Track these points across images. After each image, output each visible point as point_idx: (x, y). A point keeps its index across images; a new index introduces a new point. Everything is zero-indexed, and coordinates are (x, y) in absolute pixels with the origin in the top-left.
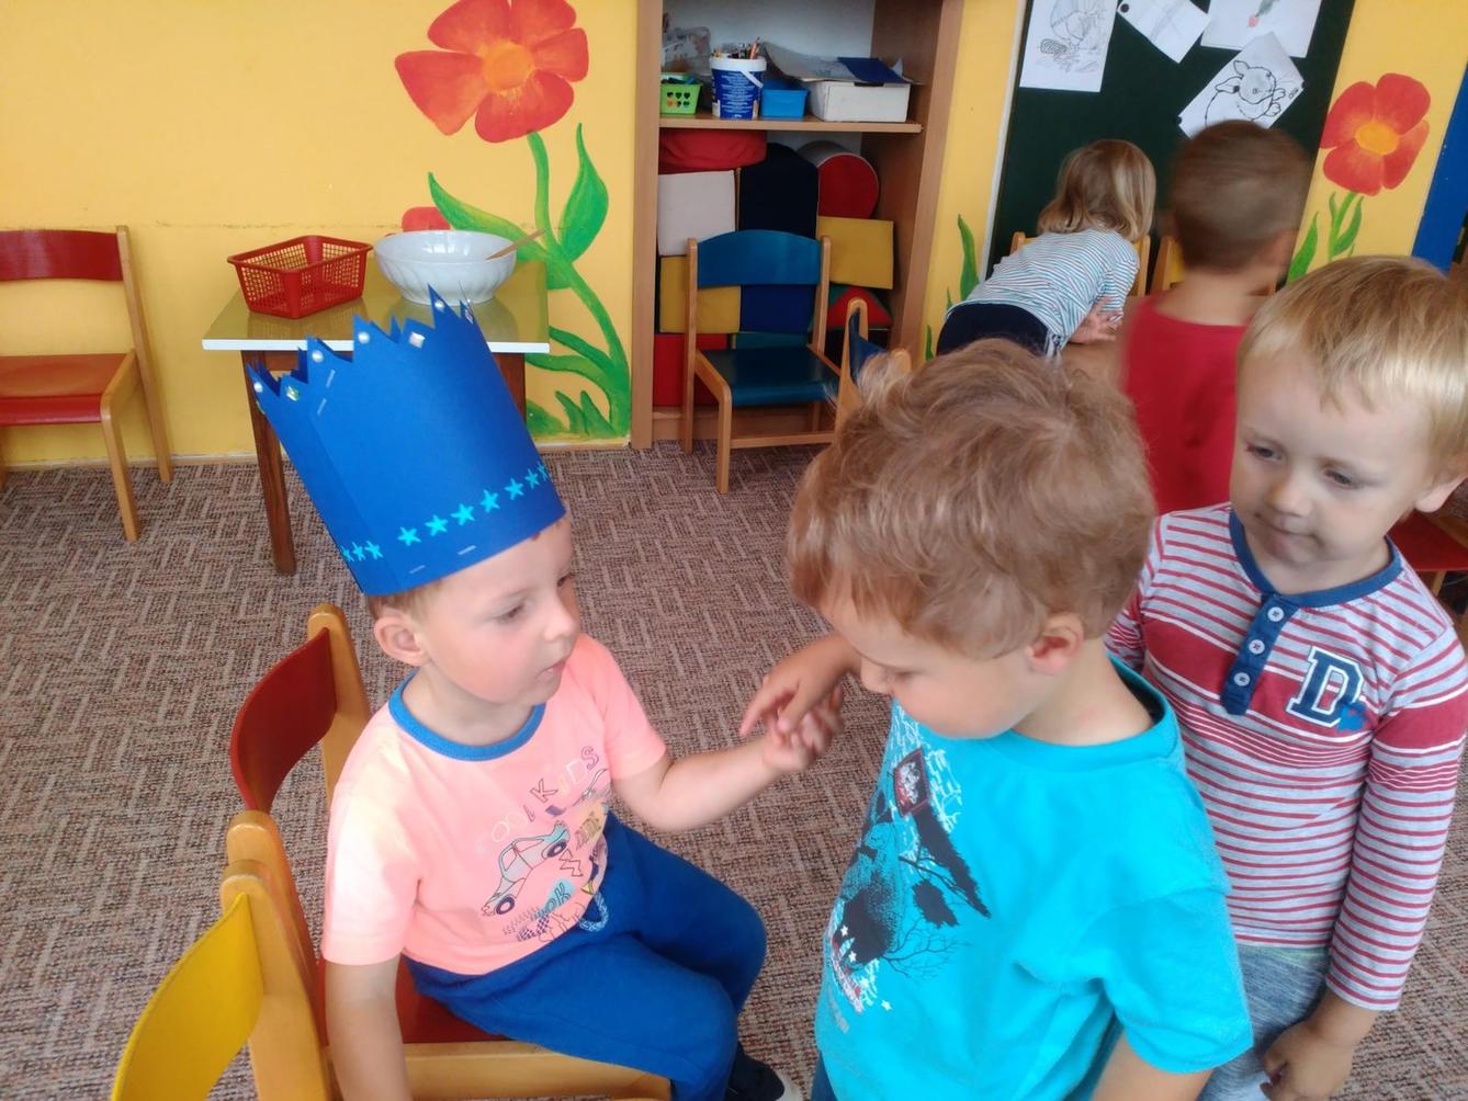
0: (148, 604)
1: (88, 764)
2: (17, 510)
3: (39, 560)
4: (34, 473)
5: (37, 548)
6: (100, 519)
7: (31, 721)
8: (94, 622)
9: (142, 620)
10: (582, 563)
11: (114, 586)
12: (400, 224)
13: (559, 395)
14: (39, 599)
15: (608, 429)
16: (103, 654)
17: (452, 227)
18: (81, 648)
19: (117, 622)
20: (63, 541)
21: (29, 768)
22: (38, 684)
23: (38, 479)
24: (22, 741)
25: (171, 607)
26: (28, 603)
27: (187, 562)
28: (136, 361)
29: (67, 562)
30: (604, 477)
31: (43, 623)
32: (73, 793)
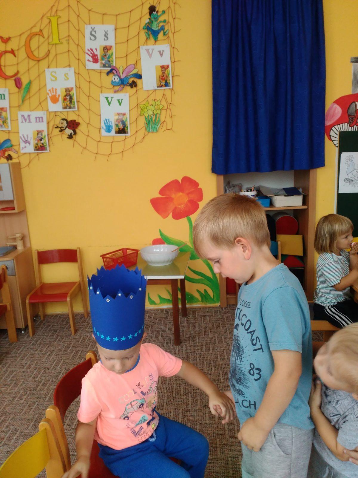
0: (73, 353)
1: (47, 399)
2: (45, 326)
3: (48, 340)
4: (52, 315)
5: (48, 337)
6: (66, 328)
7: (35, 386)
8: (58, 358)
9: (71, 358)
10: (197, 343)
11: (65, 348)
12: (152, 243)
13: (198, 291)
14: (45, 351)
15: (213, 301)
16: (58, 368)
17: (166, 244)
18: (53, 366)
19: (64, 358)
20: (55, 335)
21: (31, 400)
22: (40, 376)
23: (53, 317)
24: (32, 392)
25: (79, 354)
26: (43, 352)
27: (86, 341)
28: (80, 284)
29: (55, 341)
30: (210, 316)
31: (45, 358)
32: (41, 408)
